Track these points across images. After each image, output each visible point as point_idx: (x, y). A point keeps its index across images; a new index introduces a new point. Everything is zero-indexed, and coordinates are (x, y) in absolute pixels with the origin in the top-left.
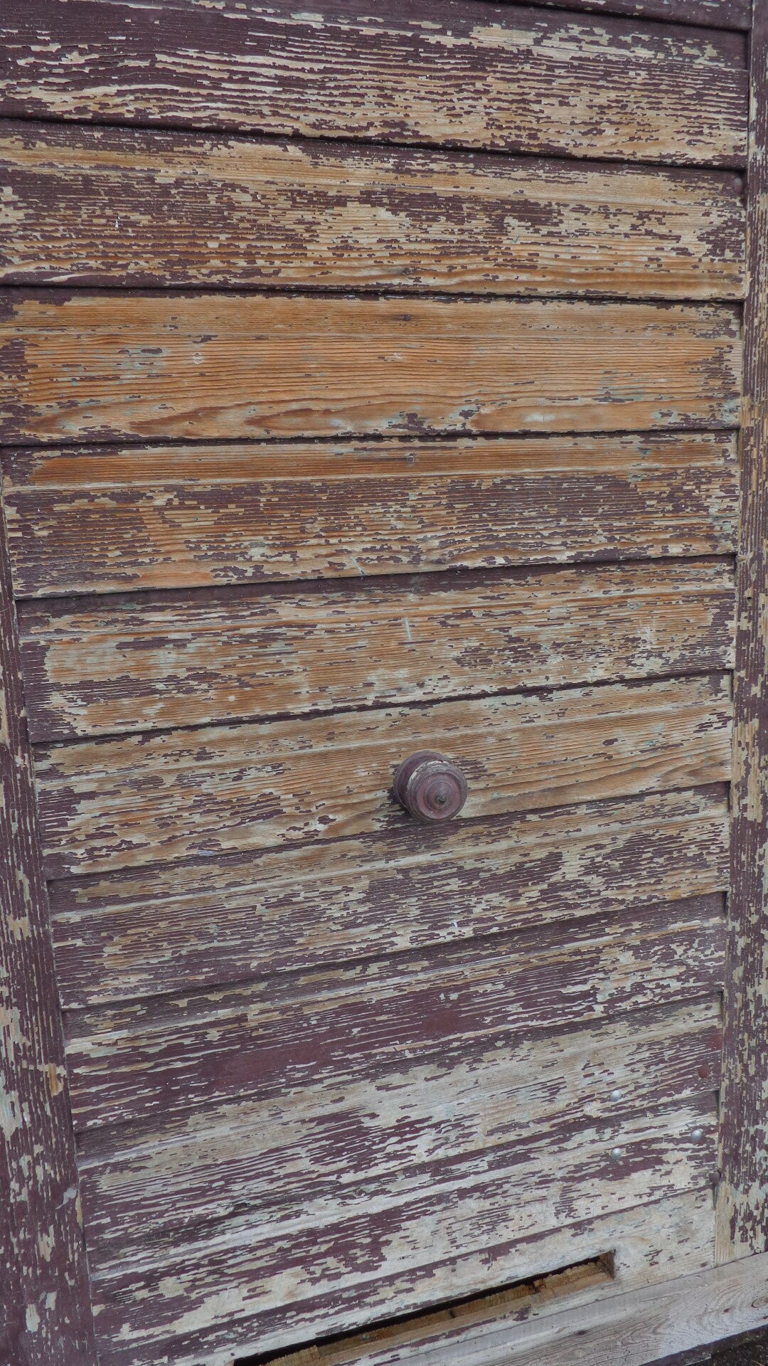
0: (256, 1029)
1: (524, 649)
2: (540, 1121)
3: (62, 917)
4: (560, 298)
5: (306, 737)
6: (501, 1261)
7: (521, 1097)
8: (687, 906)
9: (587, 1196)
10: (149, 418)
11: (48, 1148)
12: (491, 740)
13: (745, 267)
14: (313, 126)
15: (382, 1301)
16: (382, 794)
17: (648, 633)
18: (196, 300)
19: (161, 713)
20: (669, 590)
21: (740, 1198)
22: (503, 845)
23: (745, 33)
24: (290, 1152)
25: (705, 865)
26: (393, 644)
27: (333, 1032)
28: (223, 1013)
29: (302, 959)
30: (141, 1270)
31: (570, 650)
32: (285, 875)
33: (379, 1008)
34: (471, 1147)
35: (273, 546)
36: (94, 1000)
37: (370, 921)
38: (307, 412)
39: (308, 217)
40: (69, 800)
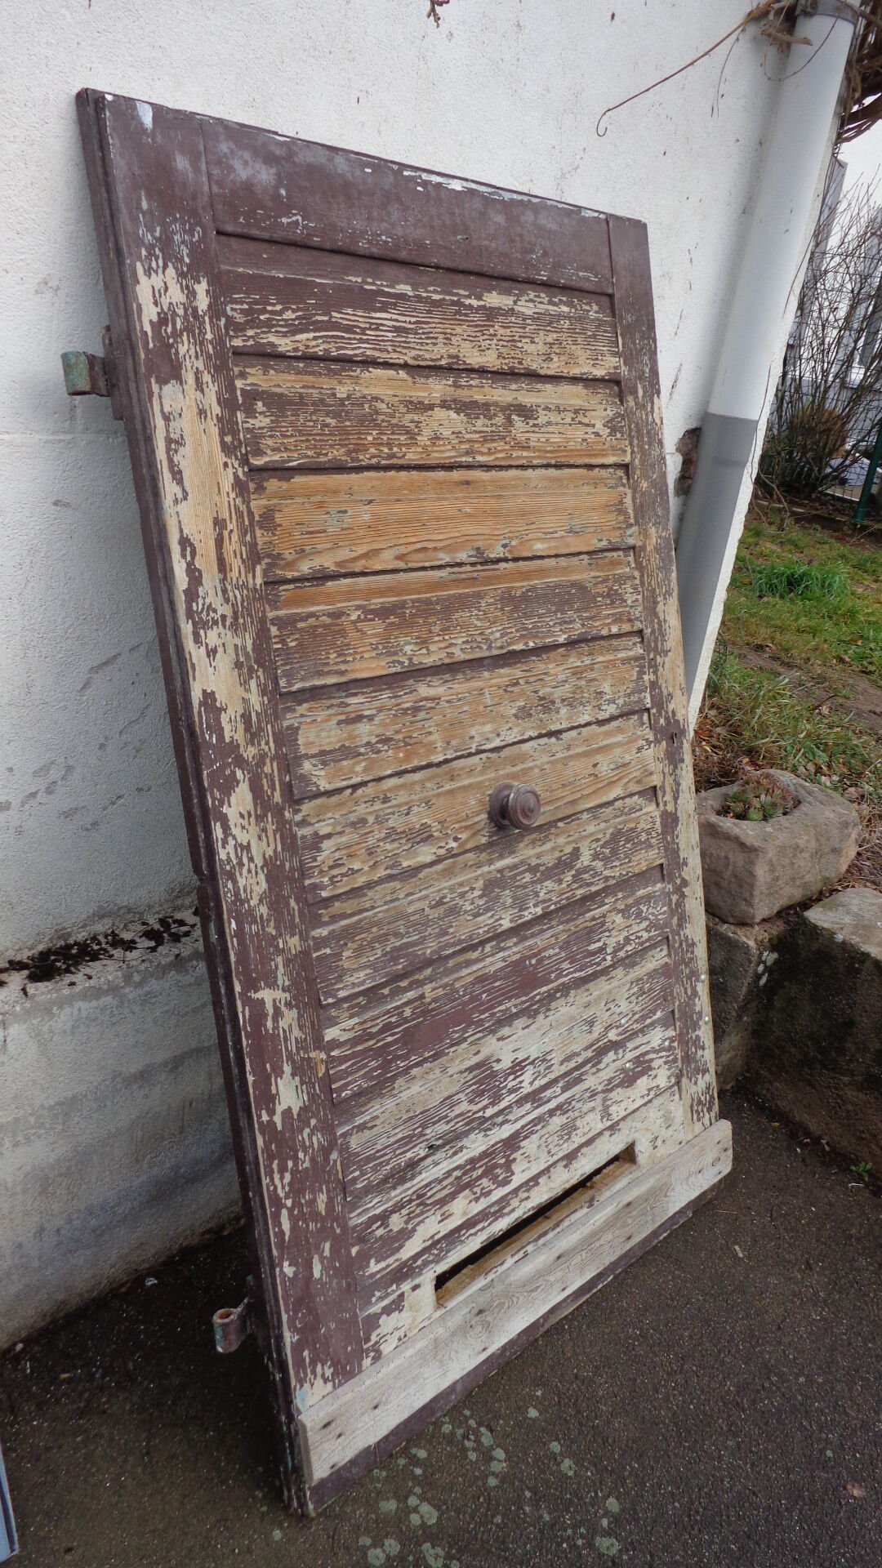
0: (430, 1004)
1: (547, 705)
2: (586, 1049)
3: (317, 933)
4: (541, 466)
5: (440, 780)
6: (575, 1165)
7: (575, 1033)
8: (643, 877)
9: (616, 1102)
10: (344, 558)
11: (319, 1120)
12: (536, 770)
13: (627, 442)
14: (414, 358)
15: (513, 1210)
16: (484, 816)
17: (606, 687)
18: (360, 475)
19: (366, 770)
20: (612, 658)
21: (693, 1089)
22: (548, 846)
23: (611, 296)
24: (456, 1098)
25: (651, 846)
26: (481, 708)
27: (473, 999)
28: (411, 995)
29: (454, 945)
30: (377, 1211)
31: (570, 702)
32: (436, 883)
33: (495, 977)
34: (552, 1076)
35: (416, 643)
36: (342, 994)
37: (488, 910)
38: (424, 549)
39: (416, 418)
40: (318, 839)
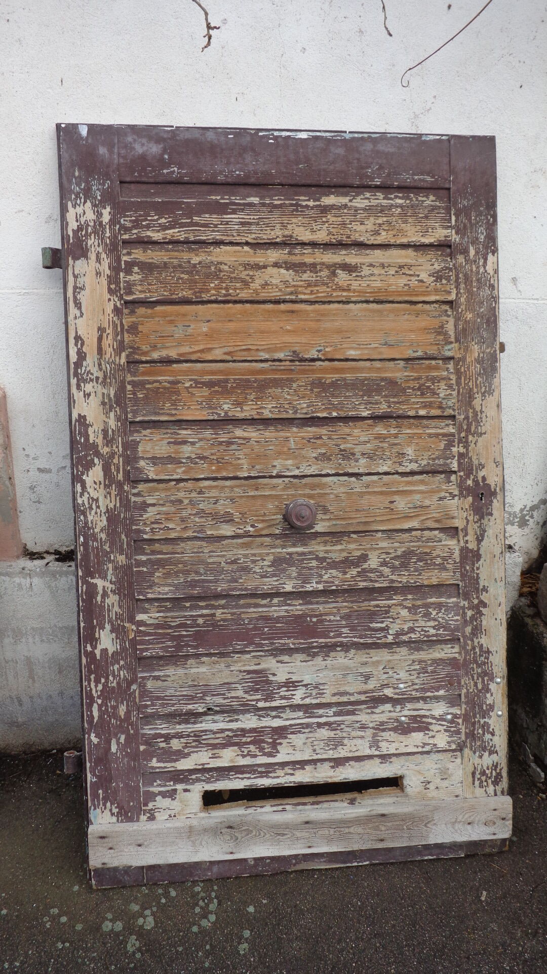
0: (219, 621)
1: (347, 455)
2: (360, 693)
3: (138, 557)
4: (362, 302)
5: (246, 488)
6: (341, 769)
7: (350, 678)
8: (438, 588)
9: (387, 740)
10: (184, 352)
11: (126, 663)
12: (332, 496)
13: (453, 287)
14: (254, 239)
15: (278, 777)
16: (280, 517)
17: (410, 451)
18: (205, 306)
19: (184, 472)
20: (421, 432)
21: (477, 761)
22: (339, 547)
23: (449, 189)
24: (234, 686)
25: (445, 569)
26: (285, 449)
27: (255, 629)
28: (205, 612)
29: (241, 590)
30: (163, 732)
31: (370, 457)
32: (235, 550)
33: (278, 619)
34: (324, 701)
35: (233, 404)
36: (150, 596)
37: (273, 576)
38: (249, 349)
39: (251, 273)
40: (144, 506)
